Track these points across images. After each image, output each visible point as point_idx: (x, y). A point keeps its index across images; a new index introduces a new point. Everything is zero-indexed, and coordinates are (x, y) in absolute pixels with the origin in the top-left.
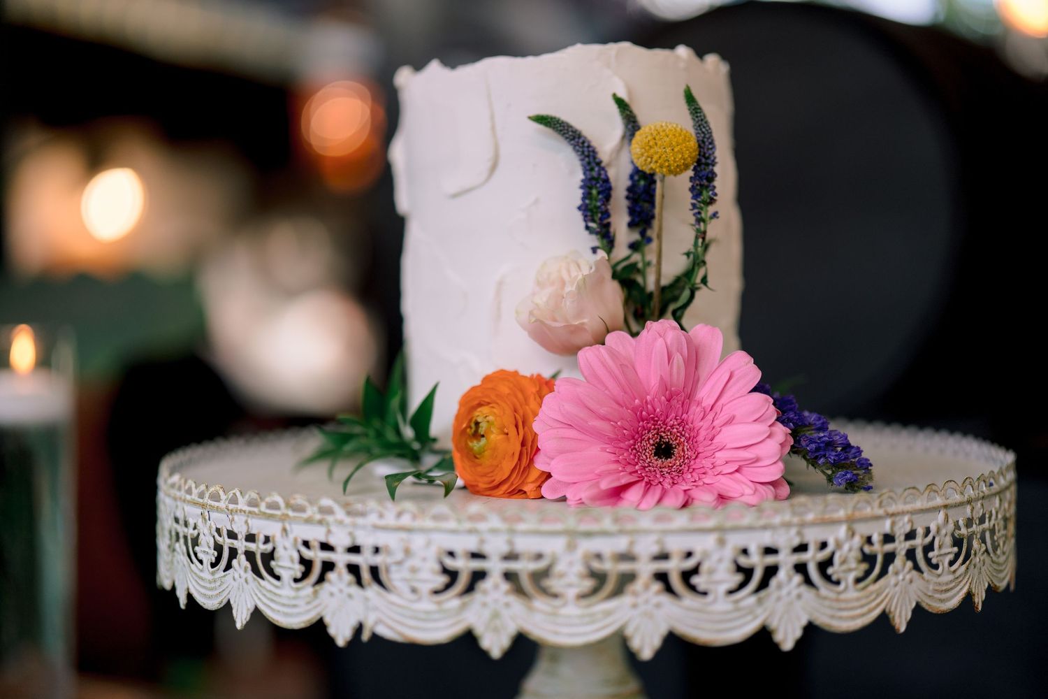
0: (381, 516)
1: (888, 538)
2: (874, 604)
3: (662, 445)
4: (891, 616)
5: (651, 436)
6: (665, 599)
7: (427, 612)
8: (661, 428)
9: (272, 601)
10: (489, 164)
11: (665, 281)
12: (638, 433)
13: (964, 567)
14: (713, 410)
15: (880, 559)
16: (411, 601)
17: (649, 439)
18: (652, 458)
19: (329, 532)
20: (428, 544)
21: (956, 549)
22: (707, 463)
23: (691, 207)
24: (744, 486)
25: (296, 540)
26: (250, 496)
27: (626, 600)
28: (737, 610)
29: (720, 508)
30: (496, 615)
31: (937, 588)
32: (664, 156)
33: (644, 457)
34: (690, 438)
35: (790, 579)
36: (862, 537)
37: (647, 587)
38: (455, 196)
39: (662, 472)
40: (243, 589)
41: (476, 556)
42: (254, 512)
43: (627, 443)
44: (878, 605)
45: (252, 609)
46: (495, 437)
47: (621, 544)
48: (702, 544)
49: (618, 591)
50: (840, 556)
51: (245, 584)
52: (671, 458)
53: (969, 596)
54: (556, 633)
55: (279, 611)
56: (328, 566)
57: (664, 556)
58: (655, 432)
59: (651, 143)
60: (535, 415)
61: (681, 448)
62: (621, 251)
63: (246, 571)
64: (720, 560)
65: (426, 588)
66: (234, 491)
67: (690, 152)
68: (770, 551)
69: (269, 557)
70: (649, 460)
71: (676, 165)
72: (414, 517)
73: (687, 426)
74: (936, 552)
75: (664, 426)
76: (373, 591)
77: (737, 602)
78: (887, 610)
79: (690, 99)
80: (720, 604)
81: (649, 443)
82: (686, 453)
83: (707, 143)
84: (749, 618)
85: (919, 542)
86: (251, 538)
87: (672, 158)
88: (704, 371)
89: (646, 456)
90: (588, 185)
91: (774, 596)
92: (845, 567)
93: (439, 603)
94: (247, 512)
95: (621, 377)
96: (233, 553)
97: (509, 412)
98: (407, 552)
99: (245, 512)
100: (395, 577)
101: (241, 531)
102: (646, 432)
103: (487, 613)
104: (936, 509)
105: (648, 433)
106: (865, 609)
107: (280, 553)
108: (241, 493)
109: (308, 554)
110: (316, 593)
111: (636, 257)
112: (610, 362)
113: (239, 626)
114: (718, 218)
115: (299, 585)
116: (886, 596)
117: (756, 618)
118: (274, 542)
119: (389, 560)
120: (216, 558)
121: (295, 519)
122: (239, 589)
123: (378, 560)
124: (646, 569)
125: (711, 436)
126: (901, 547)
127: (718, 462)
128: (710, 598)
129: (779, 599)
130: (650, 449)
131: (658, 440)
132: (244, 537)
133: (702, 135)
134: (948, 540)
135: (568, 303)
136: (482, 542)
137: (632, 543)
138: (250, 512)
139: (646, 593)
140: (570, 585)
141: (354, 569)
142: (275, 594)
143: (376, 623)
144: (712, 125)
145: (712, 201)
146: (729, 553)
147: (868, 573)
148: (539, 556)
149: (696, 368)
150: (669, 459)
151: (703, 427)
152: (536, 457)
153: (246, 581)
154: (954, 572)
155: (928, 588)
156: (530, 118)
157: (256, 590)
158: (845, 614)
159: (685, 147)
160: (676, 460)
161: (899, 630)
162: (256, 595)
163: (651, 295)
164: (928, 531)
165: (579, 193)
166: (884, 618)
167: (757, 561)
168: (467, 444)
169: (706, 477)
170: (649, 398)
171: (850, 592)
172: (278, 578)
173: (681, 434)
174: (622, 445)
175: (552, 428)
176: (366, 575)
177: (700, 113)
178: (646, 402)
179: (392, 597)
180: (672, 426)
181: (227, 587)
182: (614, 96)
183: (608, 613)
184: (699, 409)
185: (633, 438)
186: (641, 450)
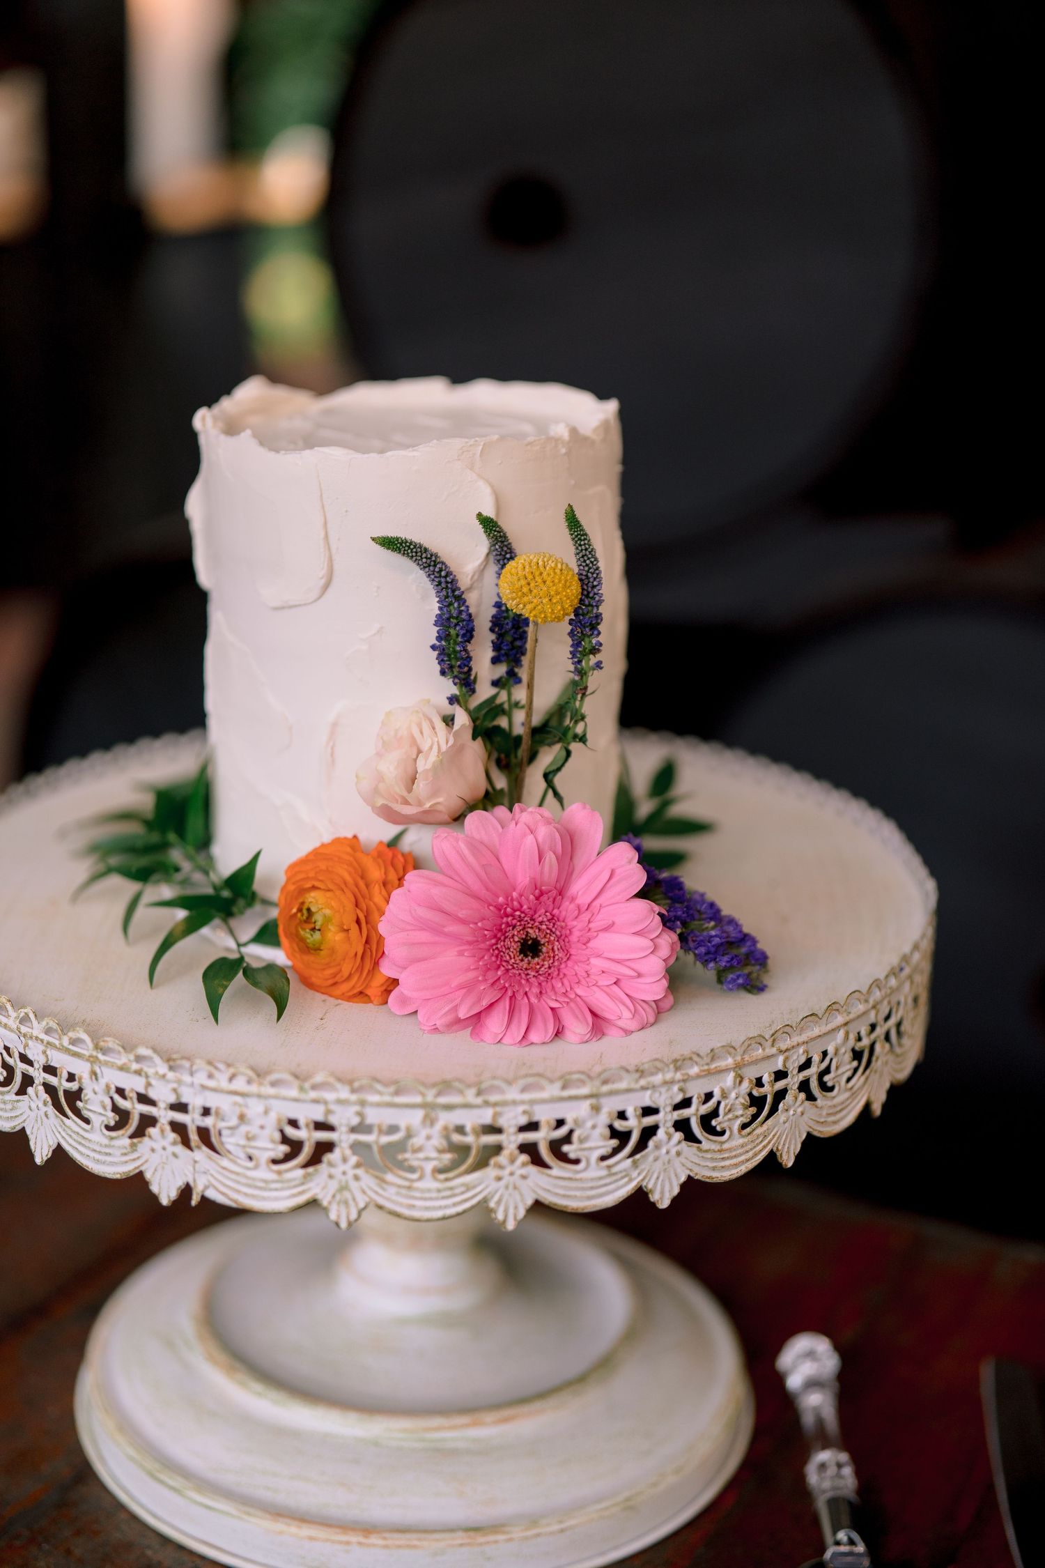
0: (210, 1076)
1: (780, 1075)
2: (760, 1147)
3: (529, 940)
4: (778, 1154)
5: (516, 933)
6: (533, 1170)
7: (266, 1181)
8: (528, 923)
9: (80, 1143)
10: (323, 582)
11: (536, 720)
12: (500, 930)
13: (863, 1079)
14: (590, 909)
15: (769, 1099)
16: (248, 1169)
17: (513, 936)
18: (517, 958)
19: (149, 1085)
20: (266, 1112)
21: (855, 1064)
22: (580, 969)
23: (570, 656)
24: (622, 1007)
25: (108, 1087)
26: (48, 1023)
27: (490, 1172)
28: (611, 1175)
29: (595, 1039)
30: (344, 1188)
31: (831, 1111)
32: (539, 607)
33: (508, 957)
34: (561, 936)
35: (670, 1137)
36: (751, 1081)
37: (512, 1160)
38: (276, 609)
39: (528, 974)
40: (42, 1122)
41: (320, 1126)
42: (54, 1044)
43: (488, 943)
44: (765, 1147)
45: (55, 1146)
46: (334, 936)
47: (486, 1117)
48: (574, 1113)
49: (482, 1164)
50: (726, 1106)
51: (44, 1118)
52: (538, 956)
53: (867, 1107)
54: (412, 1207)
55: (88, 1156)
56: (148, 1122)
57: (533, 1126)
58: (521, 928)
59: (525, 590)
60: (382, 913)
61: (550, 947)
62: (484, 691)
63: (45, 1104)
64: (594, 1127)
65: (265, 1156)
66: (26, 1011)
67: (571, 601)
68: (648, 1111)
69: (74, 1097)
70: (513, 961)
71: (554, 616)
72: (249, 1082)
73: (558, 923)
74: (832, 1075)
75: (532, 922)
76: (202, 1154)
77: (609, 1167)
78: (775, 1149)
79: (573, 522)
80: (592, 1171)
81: (514, 941)
82: (556, 953)
83: (591, 580)
84: (626, 1180)
85: (813, 1071)
86: (50, 1070)
87: (550, 610)
88: (579, 861)
89: (510, 956)
90: (444, 622)
91: (651, 1158)
92: (730, 1116)
93: (279, 1173)
94: (45, 1042)
95: (483, 874)
96: (28, 1081)
97: (350, 906)
98: (242, 1117)
99: (42, 1041)
100: (230, 1142)
101: (40, 1060)
102: (511, 928)
103: (333, 1186)
104: (838, 1029)
105: (513, 929)
106: (751, 1154)
107: (88, 1094)
108: (36, 1015)
109: (123, 1104)
110: (133, 1146)
111: (503, 697)
112: (471, 859)
113: (38, 1161)
114: (601, 668)
115: (113, 1134)
116: (774, 1136)
117: (631, 1180)
118: (80, 1082)
119: (221, 1125)
120: (5, 1078)
121: (106, 1063)
122: (37, 1120)
123: (208, 1122)
124: (511, 1140)
125: (585, 940)
126: (793, 1081)
127: (593, 971)
128: (582, 1165)
129: (656, 1159)
130: (515, 947)
131: (524, 937)
132: (42, 1067)
133: (586, 569)
134: (849, 1056)
135: (421, 785)
136: (328, 1112)
137: (496, 1115)
138: (48, 1043)
139: (514, 1166)
140: (427, 1159)
141: (178, 1128)
142: (84, 1138)
143: (206, 1187)
144: (599, 554)
145: (595, 650)
146: (603, 1119)
147: (755, 1117)
148: (393, 1129)
149: (571, 858)
150: (536, 959)
151: (577, 926)
152: (381, 960)
153: (46, 1115)
154: (851, 1088)
155: (820, 1115)
156: (373, 539)
157: (58, 1127)
158: (727, 1163)
159: (565, 596)
160: (543, 960)
161: (786, 1165)
162: (60, 1133)
163: (518, 739)
164: (825, 1054)
165: (433, 632)
166: (772, 1157)
167: (634, 1124)
168: (297, 931)
169: (578, 987)
170: (515, 895)
171: (735, 1140)
172: (87, 1121)
173: (551, 931)
174: (482, 946)
175: (403, 930)
176: (194, 1137)
177: (585, 539)
178: (512, 900)
179: (225, 1162)
180: (541, 923)
181: (21, 1114)
182: (479, 515)
183: (468, 1188)
184: (572, 906)
185: (495, 936)
186: (504, 950)
